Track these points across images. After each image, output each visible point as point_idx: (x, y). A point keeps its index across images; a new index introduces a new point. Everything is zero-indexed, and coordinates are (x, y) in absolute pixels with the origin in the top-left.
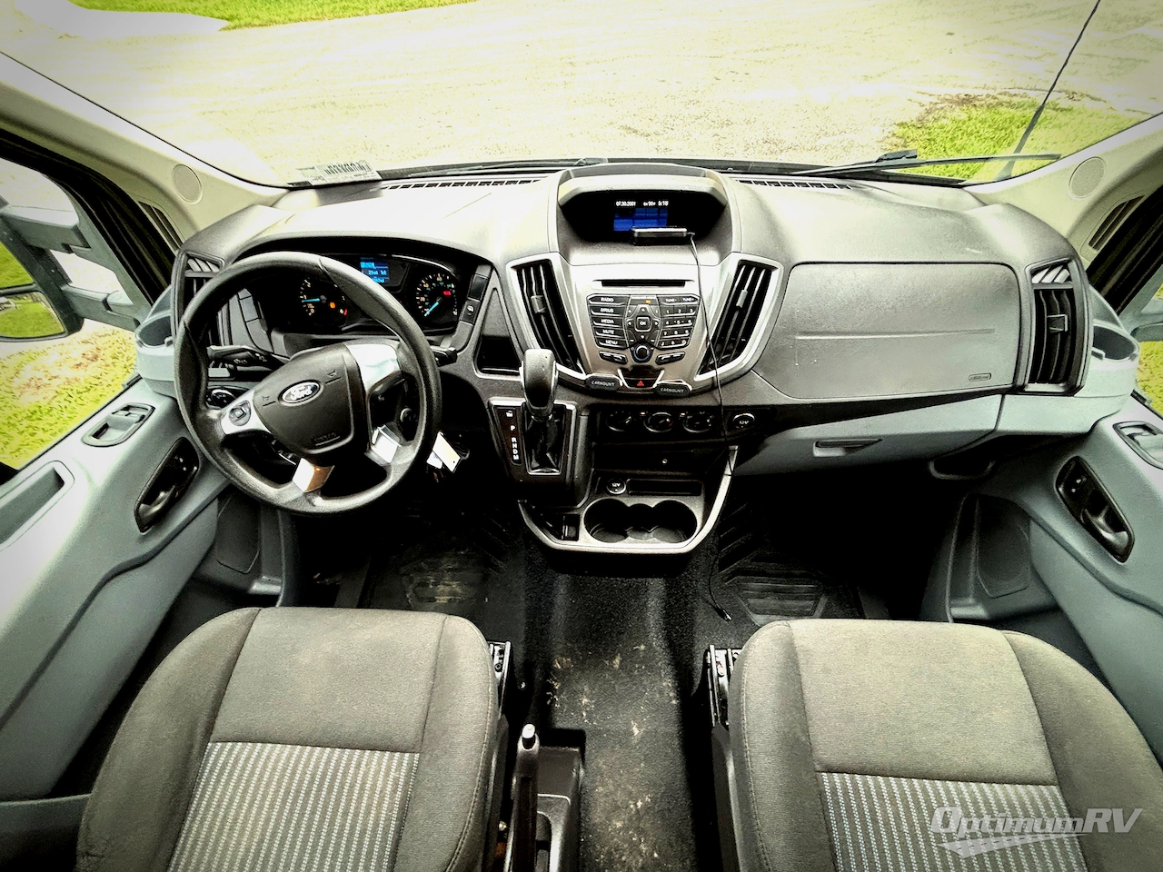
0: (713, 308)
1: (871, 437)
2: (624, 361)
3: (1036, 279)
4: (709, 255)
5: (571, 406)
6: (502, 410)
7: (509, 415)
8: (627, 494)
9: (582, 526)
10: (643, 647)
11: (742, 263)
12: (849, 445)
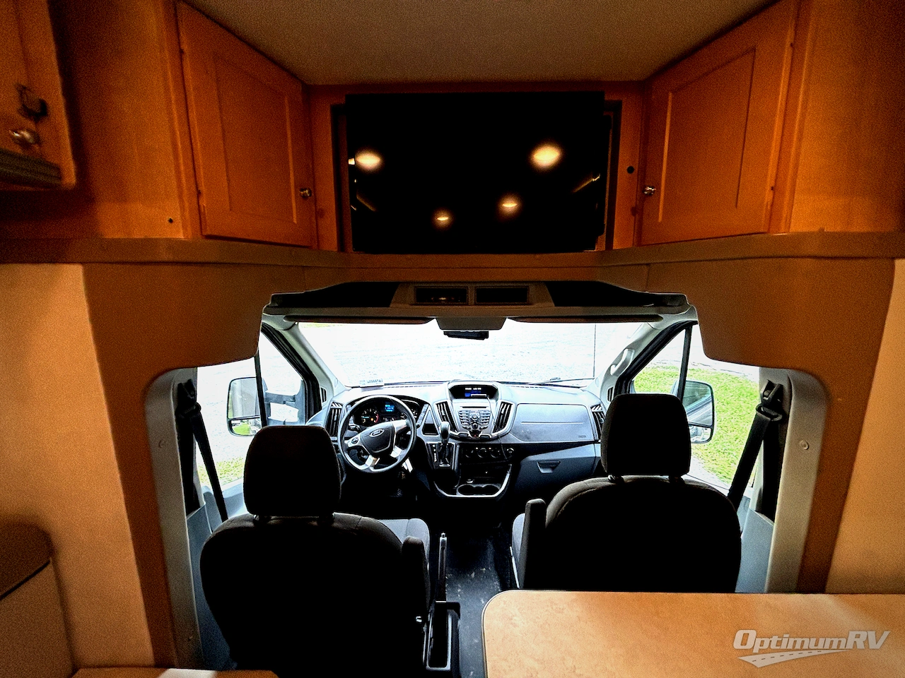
0: (495, 414)
1: (555, 460)
2: (470, 429)
3: (593, 410)
4: (493, 401)
5: (454, 444)
6: (431, 445)
7: (434, 446)
8: (474, 483)
9: (458, 491)
10: (484, 569)
11: (502, 402)
12: (552, 465)
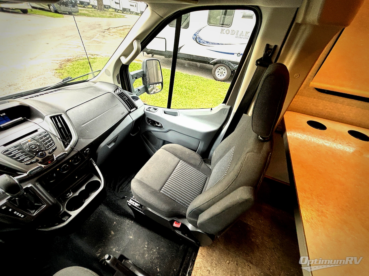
0: (54, 132)
1: (116, 136)
3: (116, 93)
5: (30, 185)
8: (74, 193)
9: (69, 212)
11: (51, 117)
12: (114, 140)
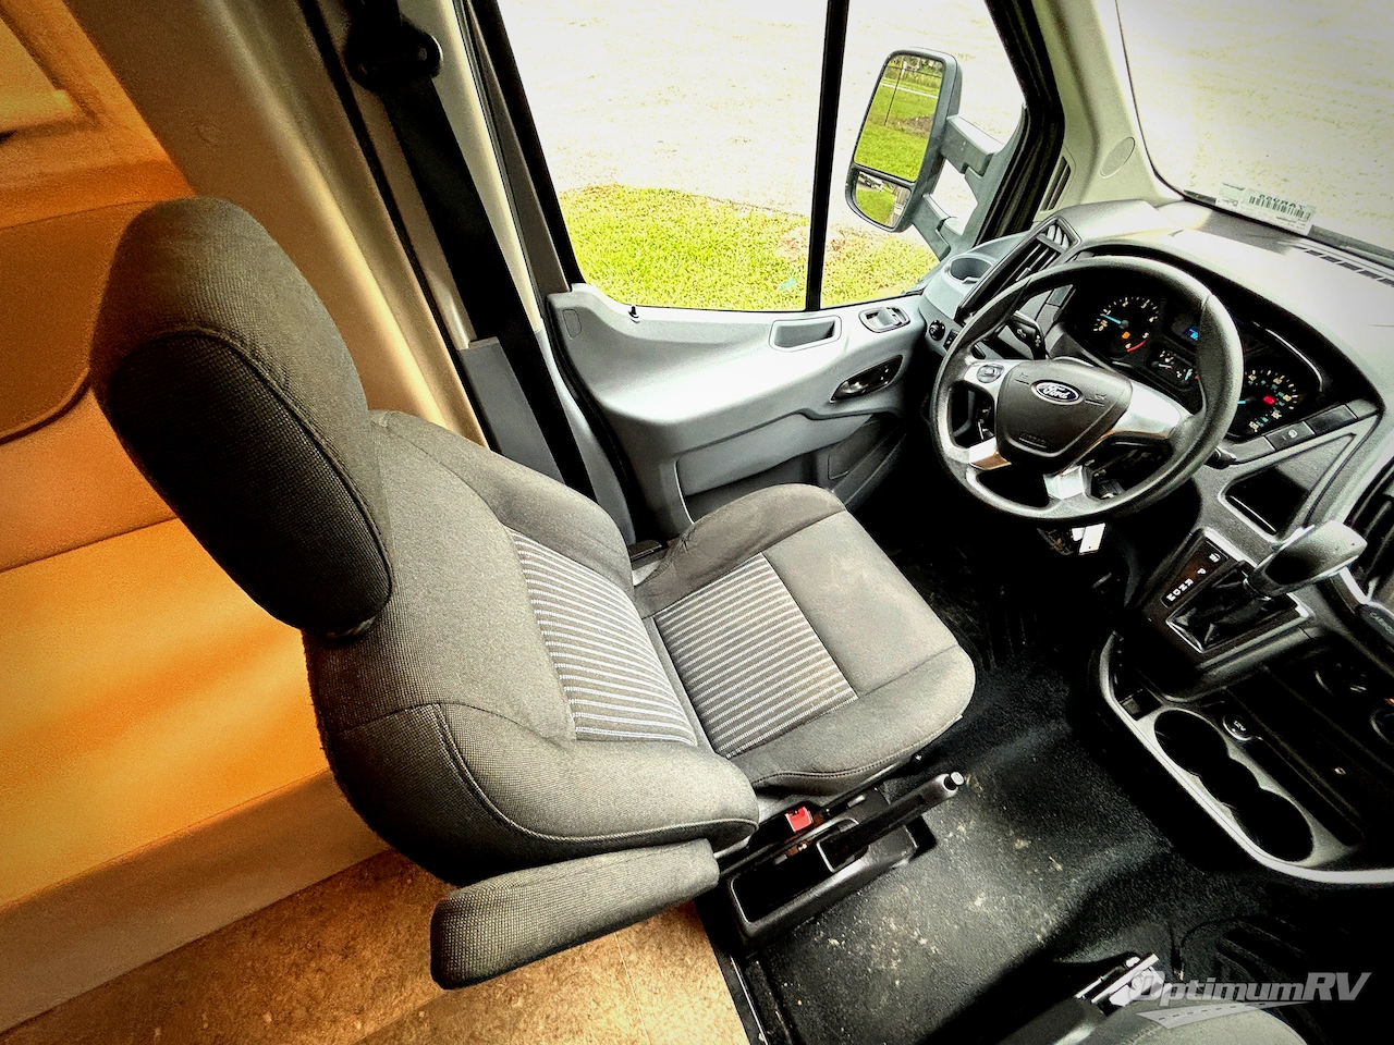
5: (1304, 611)
6: (1210, 547)
9: (1154, 716)
10: (1059, 867)
